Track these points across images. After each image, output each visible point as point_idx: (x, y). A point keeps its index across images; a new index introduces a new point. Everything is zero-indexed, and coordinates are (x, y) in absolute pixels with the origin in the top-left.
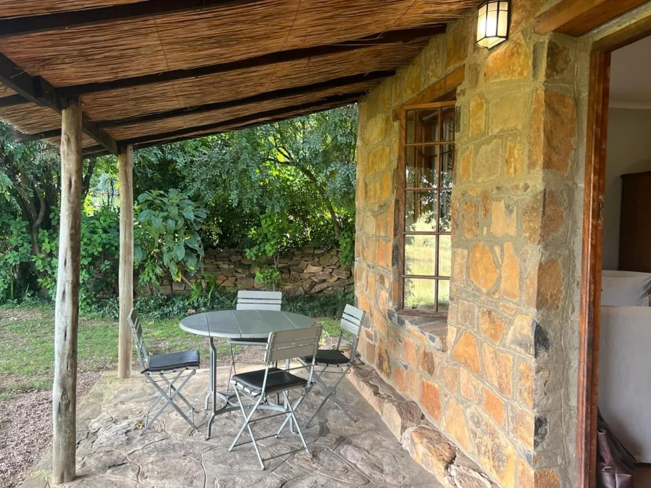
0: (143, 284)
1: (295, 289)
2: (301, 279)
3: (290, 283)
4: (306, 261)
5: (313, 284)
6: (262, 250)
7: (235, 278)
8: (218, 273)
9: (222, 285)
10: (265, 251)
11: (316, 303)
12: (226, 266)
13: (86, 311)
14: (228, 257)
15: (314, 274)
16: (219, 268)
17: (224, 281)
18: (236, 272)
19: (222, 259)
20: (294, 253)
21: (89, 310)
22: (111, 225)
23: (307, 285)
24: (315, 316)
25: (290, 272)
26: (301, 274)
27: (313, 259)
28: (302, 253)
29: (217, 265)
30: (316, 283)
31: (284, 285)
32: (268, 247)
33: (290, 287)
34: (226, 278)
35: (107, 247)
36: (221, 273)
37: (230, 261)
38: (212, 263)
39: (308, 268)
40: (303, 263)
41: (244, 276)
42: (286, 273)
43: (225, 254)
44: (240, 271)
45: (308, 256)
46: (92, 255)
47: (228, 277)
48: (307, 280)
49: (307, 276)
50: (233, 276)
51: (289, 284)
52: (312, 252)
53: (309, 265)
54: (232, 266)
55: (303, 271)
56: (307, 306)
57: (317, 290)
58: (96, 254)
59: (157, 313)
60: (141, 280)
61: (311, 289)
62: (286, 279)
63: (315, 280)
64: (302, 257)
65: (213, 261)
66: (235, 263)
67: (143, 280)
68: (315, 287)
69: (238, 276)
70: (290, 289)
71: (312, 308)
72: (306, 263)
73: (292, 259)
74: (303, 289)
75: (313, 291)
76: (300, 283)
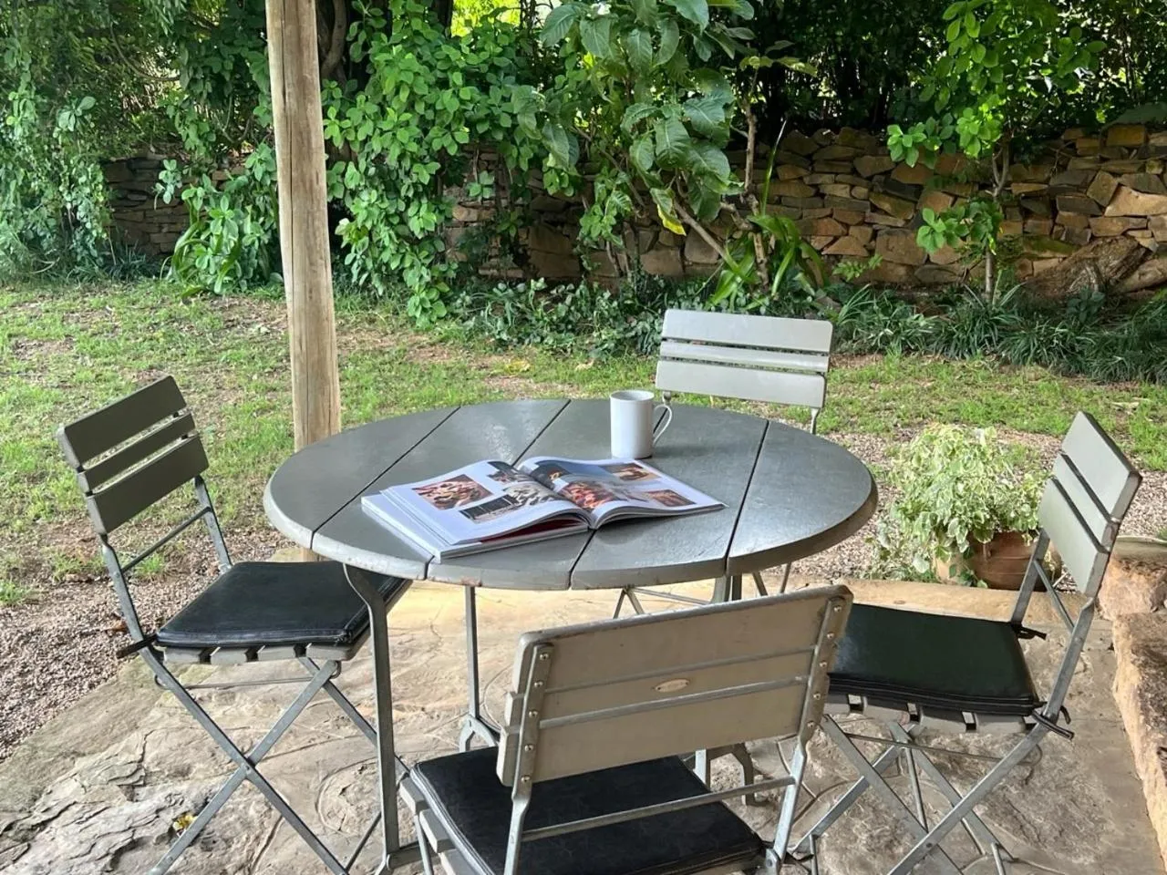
0: (587, 241)
1: (1066, 270)
2: (1093, 238)
3: (1055, 250)
4: (1115, 174)
5: (1138, 257)
6: (948, 131)
7: (869, 230)
8: (819, 212)
9: (831, 250)
10: (956, 137)
11: (1127, 328)
12: (841, 191)
13: (434, 319)
14: (851, 160)
15: (1144, 222)
16: (823, 196)
17: (836, 239)
18: (875, 209)
19: (832, 165)
20: (1073, 146)
21: (443, 313)
22: (497, 61)
23: (1111, 261)
24: (1112, 378)
25: (1055, 213)
26: (1092, 221)
27: (1142, 169)
28: (1104, 144)
29: (816, 186)
30: (1148, 251)
31: (1033, 258)
32: (967, 124)
33: (1054, 262)
34: (840, 229)
35: (481, 129)
36: (828, 212)
37: (854, 172)
38: (801, 179)
39: (1121, 197)
40: (1105, 181)
41: (900, 223)
42: (1040, 217)
43: (839, 151)
44: (886, 206)
45: (1123, 157)
46: (442, 155)
47: (847, 226)
48: (1114, 240)
49: (1117, 228)
50: (863, 223)
51: (1048, 254)
52: (1141, 141)
53: (1125, 190)
54: (861, 191)
55: (1102, 208)
56: (1089, 338)
57: (1149, 278)
58: (453, 151)
59: (607, 335)
60: (583, 232)
61: (1127, 275)
62: (1038, 238)
63: (1146, 243)
64: (1103, 160)
65: (803, 172)
66: (870, 179)
67: (589, 233)
68: (1143, 268)
69: (881, 221)
70: (1051, 271)
71: (1107, 348)
72: (1116, 181)
73: (1063, 168)
74: (1098, 271)
75: (1135, 279)
76: (1085, 252)
